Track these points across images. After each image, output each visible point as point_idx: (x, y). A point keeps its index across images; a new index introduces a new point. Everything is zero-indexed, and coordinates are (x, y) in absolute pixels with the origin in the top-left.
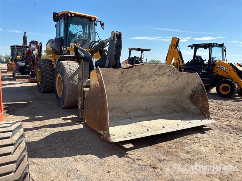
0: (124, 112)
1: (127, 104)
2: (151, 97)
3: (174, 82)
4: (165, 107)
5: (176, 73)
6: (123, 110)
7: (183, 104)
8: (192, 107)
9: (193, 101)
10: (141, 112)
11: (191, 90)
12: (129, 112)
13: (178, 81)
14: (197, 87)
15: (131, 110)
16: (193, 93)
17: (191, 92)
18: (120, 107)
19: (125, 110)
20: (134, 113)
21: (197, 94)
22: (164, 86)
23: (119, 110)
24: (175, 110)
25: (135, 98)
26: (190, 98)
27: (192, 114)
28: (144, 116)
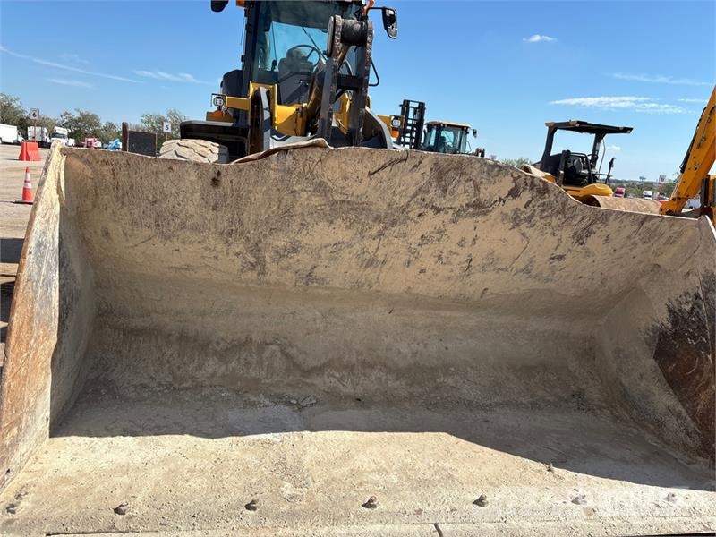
0: (287, 369)
1: (318, 331)
2: (443, 313)
3: (561, 258)
4: (528, 371)
5: (559, 207)
6: (287, 356)
7: (621, 370)
8: (664, 399)
9: (670, 369)
10: (379, 379)
11: (665, 310)
12: (319, 370)
13: (588, 253)
14: (697, 296)
15: (329, 364)
16: (675, 323)
17: (664, 318)
18: (271, 344)
19: (301, 358)
20: (341, 379)
21: (693, 336)
22: (506, 269)
23: (267, 354)
24: (578, 395)
25: (354, 311)
26: (659, 345)
27: (660, 436)
28: (390, 401)
